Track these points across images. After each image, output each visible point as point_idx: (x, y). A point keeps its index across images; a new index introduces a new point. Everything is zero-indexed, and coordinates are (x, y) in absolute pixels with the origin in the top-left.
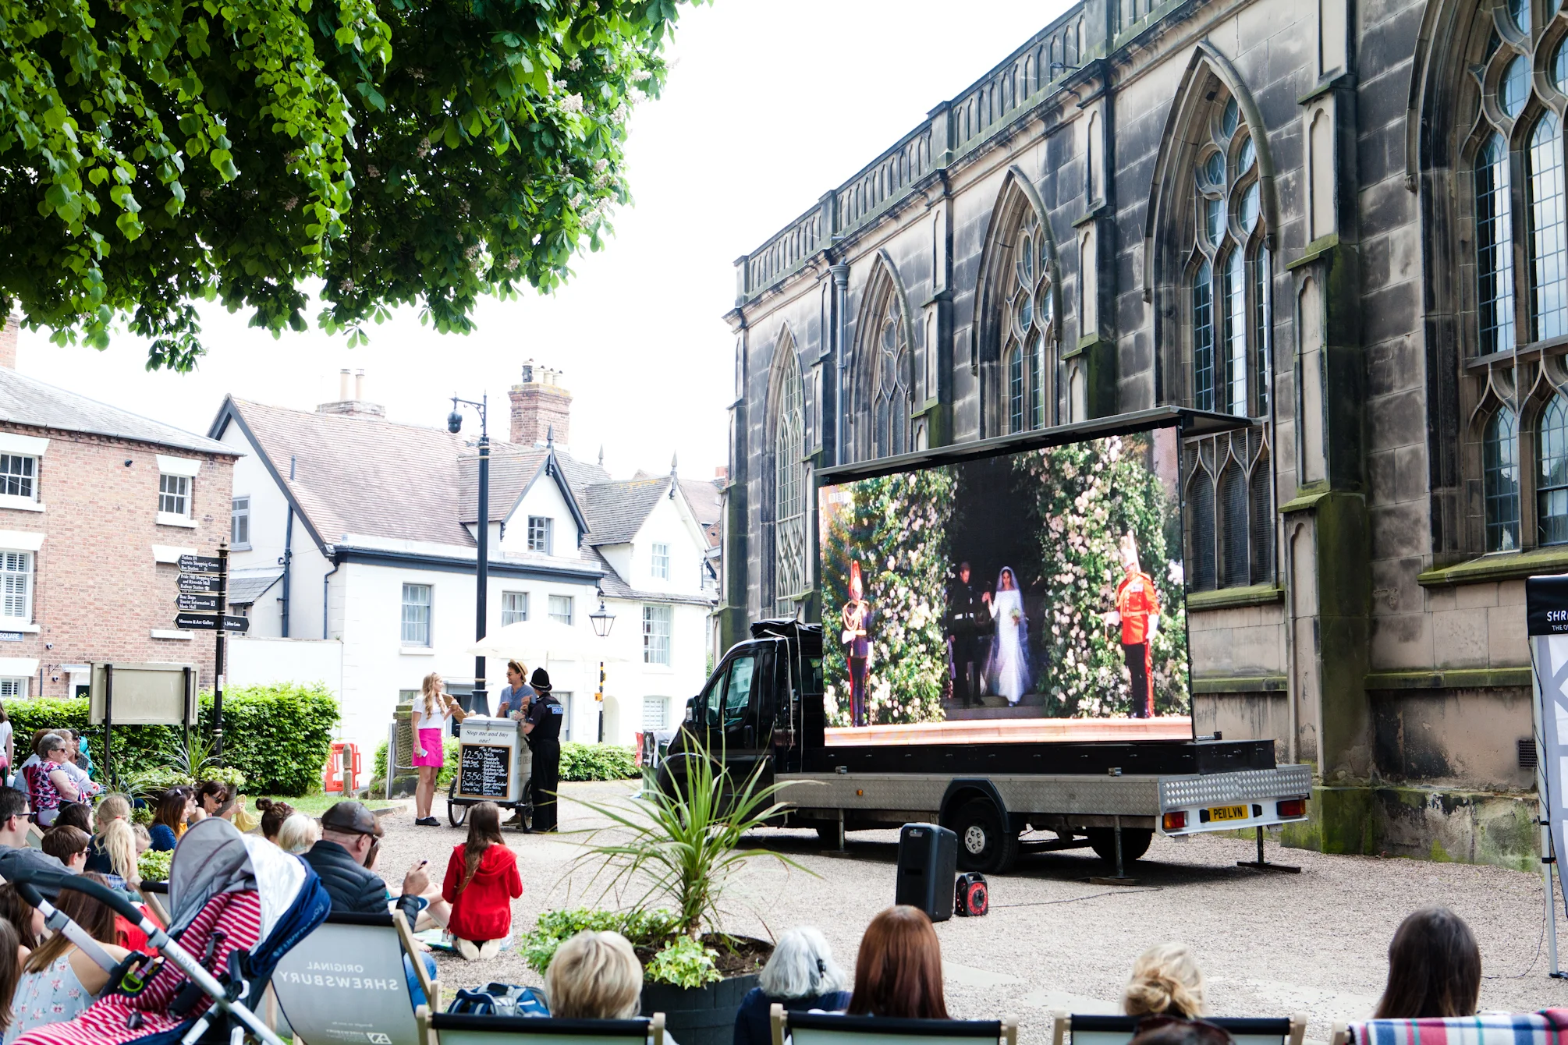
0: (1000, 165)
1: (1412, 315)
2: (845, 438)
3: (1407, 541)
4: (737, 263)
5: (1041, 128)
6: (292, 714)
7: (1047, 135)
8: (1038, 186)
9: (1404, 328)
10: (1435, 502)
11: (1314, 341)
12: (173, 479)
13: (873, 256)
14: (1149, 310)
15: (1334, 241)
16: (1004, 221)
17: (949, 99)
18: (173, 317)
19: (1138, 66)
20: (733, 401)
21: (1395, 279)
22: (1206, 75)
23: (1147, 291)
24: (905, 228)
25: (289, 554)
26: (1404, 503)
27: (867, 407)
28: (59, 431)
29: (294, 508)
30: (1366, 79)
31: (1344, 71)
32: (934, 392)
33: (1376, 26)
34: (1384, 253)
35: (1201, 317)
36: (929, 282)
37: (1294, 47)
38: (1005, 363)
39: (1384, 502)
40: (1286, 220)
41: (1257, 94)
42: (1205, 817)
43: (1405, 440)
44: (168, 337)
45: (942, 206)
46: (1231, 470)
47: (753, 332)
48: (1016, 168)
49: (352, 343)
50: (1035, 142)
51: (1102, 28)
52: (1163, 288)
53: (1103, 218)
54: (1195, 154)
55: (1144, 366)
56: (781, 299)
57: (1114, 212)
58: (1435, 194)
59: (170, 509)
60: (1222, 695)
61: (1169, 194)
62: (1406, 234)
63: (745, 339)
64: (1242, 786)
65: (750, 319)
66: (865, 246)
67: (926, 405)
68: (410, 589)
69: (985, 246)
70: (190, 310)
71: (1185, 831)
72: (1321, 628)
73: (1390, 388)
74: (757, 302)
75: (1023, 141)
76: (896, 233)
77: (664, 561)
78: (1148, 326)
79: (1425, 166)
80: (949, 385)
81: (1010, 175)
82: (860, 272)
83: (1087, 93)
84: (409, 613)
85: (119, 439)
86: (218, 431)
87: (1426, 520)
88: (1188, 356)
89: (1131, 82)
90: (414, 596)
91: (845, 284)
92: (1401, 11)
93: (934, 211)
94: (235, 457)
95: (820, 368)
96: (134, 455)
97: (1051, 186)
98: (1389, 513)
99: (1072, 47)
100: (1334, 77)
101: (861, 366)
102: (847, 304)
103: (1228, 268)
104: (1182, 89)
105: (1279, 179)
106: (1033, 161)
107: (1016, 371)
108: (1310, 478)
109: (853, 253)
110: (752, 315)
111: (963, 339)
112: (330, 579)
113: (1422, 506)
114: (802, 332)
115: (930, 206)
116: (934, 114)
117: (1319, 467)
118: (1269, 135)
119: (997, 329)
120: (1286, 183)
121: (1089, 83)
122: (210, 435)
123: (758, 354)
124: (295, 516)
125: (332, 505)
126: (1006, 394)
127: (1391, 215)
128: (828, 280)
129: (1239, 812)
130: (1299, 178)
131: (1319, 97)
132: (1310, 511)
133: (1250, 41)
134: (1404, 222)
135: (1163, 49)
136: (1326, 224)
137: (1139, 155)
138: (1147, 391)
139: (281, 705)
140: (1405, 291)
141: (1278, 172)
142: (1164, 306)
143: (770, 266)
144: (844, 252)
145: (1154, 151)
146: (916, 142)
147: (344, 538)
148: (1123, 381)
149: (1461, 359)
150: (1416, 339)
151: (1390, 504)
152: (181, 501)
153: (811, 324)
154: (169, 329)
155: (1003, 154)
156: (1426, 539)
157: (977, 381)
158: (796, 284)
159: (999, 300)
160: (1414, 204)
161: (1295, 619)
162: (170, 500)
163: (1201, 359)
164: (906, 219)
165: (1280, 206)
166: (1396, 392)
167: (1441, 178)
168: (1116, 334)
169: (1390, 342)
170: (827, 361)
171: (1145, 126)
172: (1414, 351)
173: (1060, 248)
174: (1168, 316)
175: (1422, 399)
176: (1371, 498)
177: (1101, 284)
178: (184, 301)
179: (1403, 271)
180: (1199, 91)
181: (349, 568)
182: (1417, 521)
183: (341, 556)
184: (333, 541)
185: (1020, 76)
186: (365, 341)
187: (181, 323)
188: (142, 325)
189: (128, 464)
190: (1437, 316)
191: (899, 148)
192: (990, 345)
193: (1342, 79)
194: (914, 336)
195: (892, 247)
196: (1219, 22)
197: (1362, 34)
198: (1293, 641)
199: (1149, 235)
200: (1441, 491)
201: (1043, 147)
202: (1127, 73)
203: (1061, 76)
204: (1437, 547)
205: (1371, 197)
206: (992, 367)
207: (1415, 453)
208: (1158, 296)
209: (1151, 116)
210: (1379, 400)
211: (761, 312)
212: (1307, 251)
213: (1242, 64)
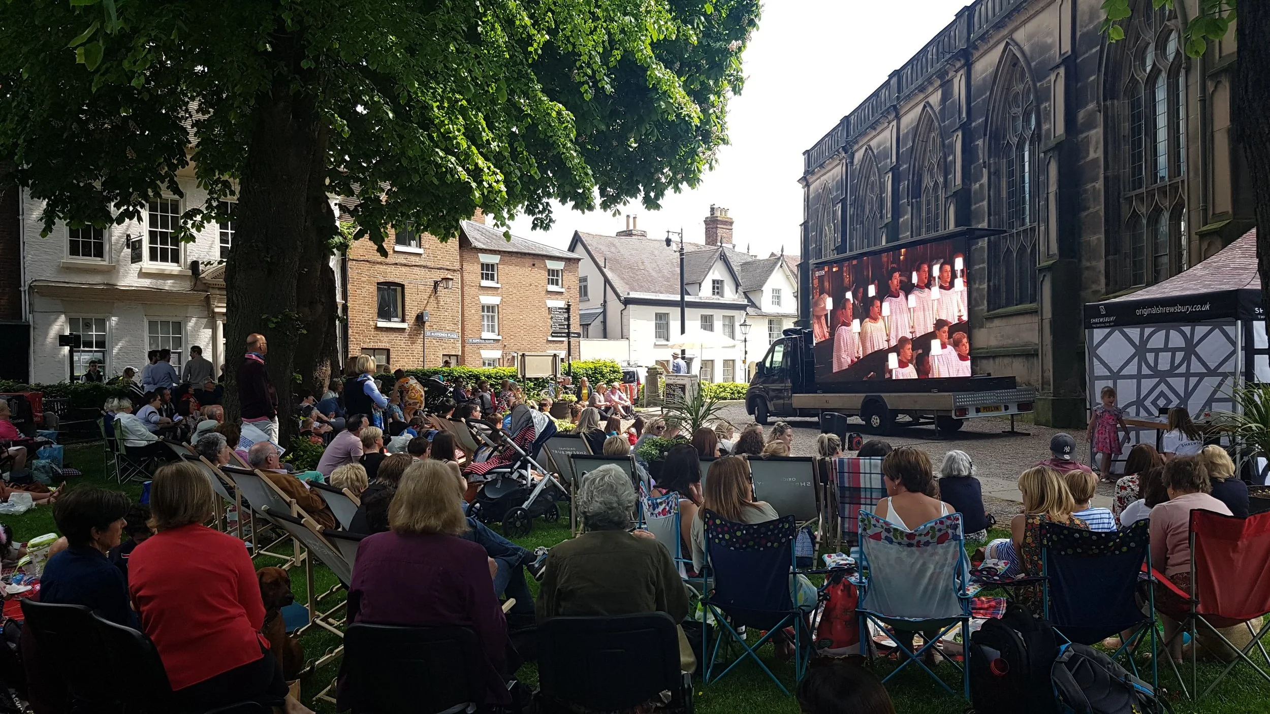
0: (921, 101)
1: (1098, 173)
2: (851, 238)
3: (1096, 281)
4: (804, 154)
5: (938, 82)
6: (601, 373)
7: (941, 86)
8: (937, 111)
9: (1095, 179)
10: (1107, 262)
11: (1053, 188)
12: (553, 271)
13: (864, 149)
14: (985, 171)
15: (1063, 138)
16: (922, 129)
17: (898, 68)
18: (541, 207)
19: (981, 51)
20: (802, 221)
21: (1092, 155)
22: (1011, 54)
23: (984, 162)
24: (878, 134)
25: (605, 302)
26: (1094, 263)
27: (862, 222)
28: (504, 252)
29: (607, 281)
30: (1081, 56)
31: (1070, 53)
32: (889, 215)
33: (1085, 30)
34: (1087, 141)
35: (1011, 174)
36: (889, 160)
37: (1049, 40)
38: (924, 199)
39: (1086, 263)
40: (1045, 127)
41: (1033, 64)
42: (978, 410)
43: (1095, 233)
44: (539, 216)
45: (895, 123)
46: (1022, 249)
47: (812, 188)
48: (928, 103)
49: (614, 215)
50: (936, 90)
51: (965, 31)
52: (992, 161)
53: (965, 128)
54: (1007, 94)
55: (983, 200)
56: (824, 171)
57: (971, 124)
58: (1110, 114)
59: (552, 284)
60: (1015, 356)
61: (995, 113)
62: (1097, 133)
63: (808, 190)
64: (998, 397)
65: (810, 181)
66: (860, 144)
67: (886, 221)
68: (659, 316)
69: (914, 142)
70: (548, 204)
71: (968, 416)
72: (1053, 323)
73: (1088, 209)
74: (813, 173)
75: (931, 89)
76: (874, 137)
77: (779, 297)
78: (985, 180)
79: (1105, 100)
80: (897, 212)
81: (925, 107)
82: (859, 156)
83: (958, 65)
84: (658, 327)
85: (529, 254)
86: (572, 248)
87: (1103, 272)
88: (1004, 194)
89: (978, 59)
90: (661, 319)
91: (852, 163)
92: (1096, 23)
93: (891, 126)
94: (579, 260)
95: (840, 205)
96: (536, 262)
97: (942, 111)
98: (1088, 268)
99: (952, 41)
100: (1066, 56)
101: (859, 203)
102: (853, 172)
103: (1023, 150)
104: (1000, 62)
105: (1043, 106)
106: (935, 99)
107: (928, 204)
108: (1051, 253)
109: (856, 147)
110: (811, 179)
111: (904, 187)
112: (625, 313)
113: (1101, 265)
114: (833, 187)
115: (889, 123)
116: (891, 76)
117: (1054, 248)
118: (1038, 84)
119: (920, 181)
120: (1045, 107)
121: (959, 60)
122: (569, 250)
123: (814, 198)
124: (607, 285)
125: (623, 279)
126: (924, 214)
127: (1090, 124)
128: (844, 161)
129: (997, 409)
130: (1050, 106)
131: (1058, 66)
132: (1049, 268)
133: (1030, 37)
134: (1095, 128)
135: (992, 42)
136: (1060, 129)
137: (982, 96)
138: (984, 211)
139: (596, 369)
140: (1096, 160)
141: (1042, 103)
142: (992, 170)
143: (819, 155)
144: (851, 147)
145: (988, 93)
146: (883, 91)
147: (628, 294)
148: (973, 207)
149: (1122, 193)
150: (1100, 185)
151: (1088, 264)
152: (557, 280)
153: (837, 183)
154: (540, 212)
155: (922, 96)
156: (1103, 280)
157: (909, 208)
158: (830, 163)
159: (921, 168)
160: (1100, 118)
161: (1042, 320)
162: (552, 280)
163: (1011, 194)
164: (879, 129)
165: (1043, 120)
166: (1091, 210)
167: (1113, 104)
168: (971, 184)
169: (1089, 186)
170: (843, 201)
171: (984, 79)
172: (1099, 190)
173: (947, 142)
174: (995, 175)
175: (1102, 213)
176: (1080, 261)
177: (963, 160)
178: (545, 200)
179: (1095, 152)
180: (1008, 63)
181: (631, 307)
182: (1100, 272)
183: (627, 302)
184: (623, 295)
185: (930, 56)
186: (619, 213)
187: (544, 210)
188: (530, 211)
189: (534, 265)
190: (1109, 173)
191: (876, 94)
192: (916, 191)
193: (1069, 57)
194: (882, 189)
195: (873, 143)
196: (1016, 29)
197: (1078, 34)
198: (1041, 330)
199: (985, 135)
200: (1110, 257)
201: (940, 92)
202: (976, 54)
203: (948, 56)
204: (1107, 284)
205: (1081, 115)
206: (917, 201)
207: (1099, 239)
208: (989, 165)
209: (986, 76)
210: (1084, 214)
211: (815, 178)
212: (1052, 142)
213: (1026, 48)
